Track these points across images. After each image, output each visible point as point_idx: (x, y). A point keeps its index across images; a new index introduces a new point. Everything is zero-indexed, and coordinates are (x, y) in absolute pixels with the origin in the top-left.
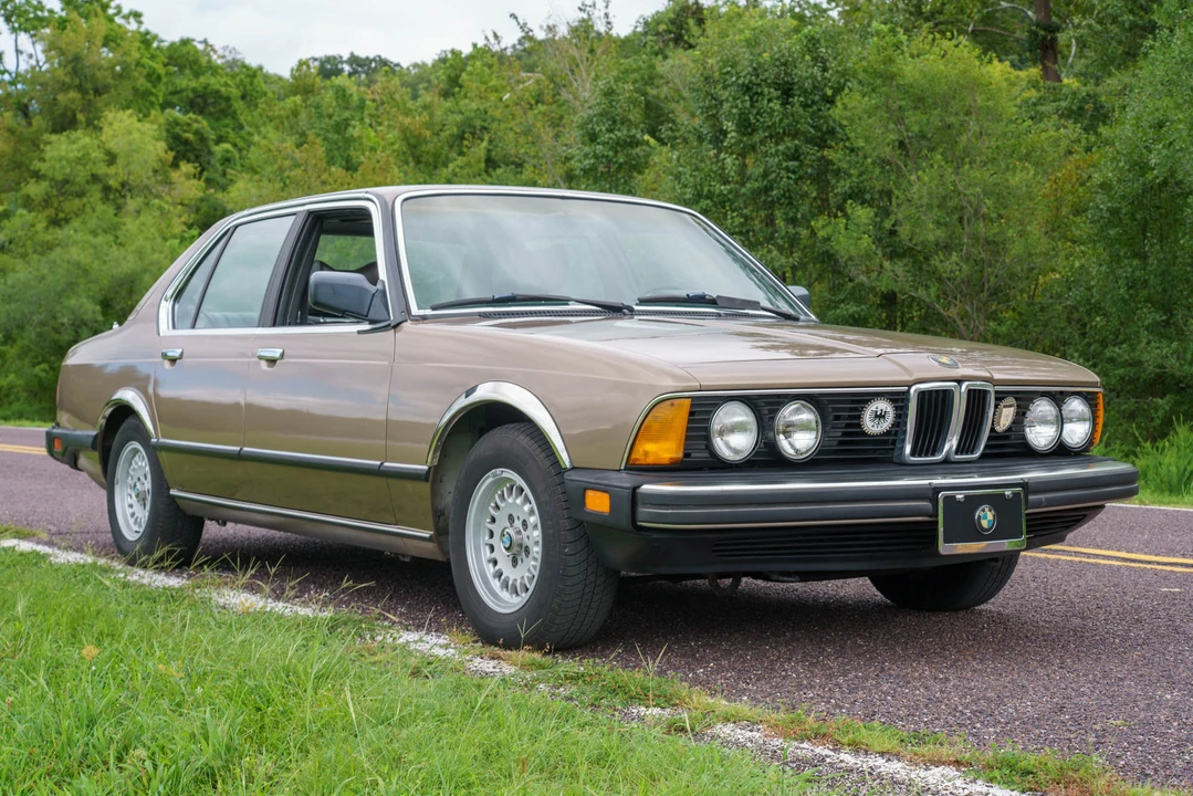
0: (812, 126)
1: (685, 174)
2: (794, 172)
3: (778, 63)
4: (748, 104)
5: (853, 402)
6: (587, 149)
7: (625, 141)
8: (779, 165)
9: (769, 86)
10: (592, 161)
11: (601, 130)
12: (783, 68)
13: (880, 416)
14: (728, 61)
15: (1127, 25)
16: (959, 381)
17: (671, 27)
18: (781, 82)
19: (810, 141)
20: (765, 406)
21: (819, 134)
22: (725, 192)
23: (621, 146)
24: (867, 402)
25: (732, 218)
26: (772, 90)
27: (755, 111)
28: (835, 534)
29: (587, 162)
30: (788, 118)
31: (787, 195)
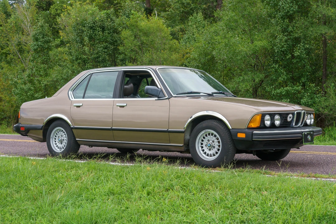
0: (111, 40)
1: (73, 52)
2: (106, 53)
3: (100, 21)
4: (92, 32)
5: (286, 115)
6: (35, 43)
7: (47, 41)
8: (102, 50)
9: (98, 27)
10: (37, 47)
11: (40, 38)
12: (102, 22)
13: (290, 118)
14: (84, 19)
15: (181, 11)
16: (295, 111)
17: (38, 4)
18: (101, 26)
19: (110, 44)
20: (272, 115)
21: (113, 42)
22: (85, 58)
23: (46, 43)
24: (288, 115)
25: (88, 65)
26: (99, 29)
27: (94, 34)
28: (283, 141)
29: (35, 47)
30: (104, 37)
31: (104, 59)
